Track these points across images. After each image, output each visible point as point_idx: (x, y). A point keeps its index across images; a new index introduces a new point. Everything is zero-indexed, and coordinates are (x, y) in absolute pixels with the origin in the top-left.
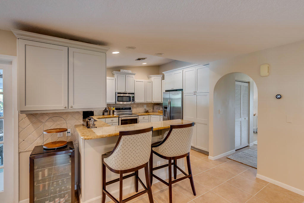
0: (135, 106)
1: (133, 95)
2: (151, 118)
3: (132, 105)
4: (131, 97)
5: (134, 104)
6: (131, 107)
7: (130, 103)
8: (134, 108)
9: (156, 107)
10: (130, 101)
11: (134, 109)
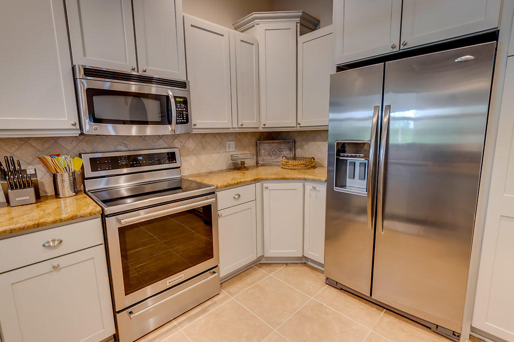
0: (191, 144)
1: (180, 92)
2: (266, 193)
3: (177, 143)
4: (172, 100)
5: (189, 135)
6: (176, 151)
7: (167, 130)
8: (188, 155)
9: (266, 147)
10: (170, 123)
11: (188, 158)
